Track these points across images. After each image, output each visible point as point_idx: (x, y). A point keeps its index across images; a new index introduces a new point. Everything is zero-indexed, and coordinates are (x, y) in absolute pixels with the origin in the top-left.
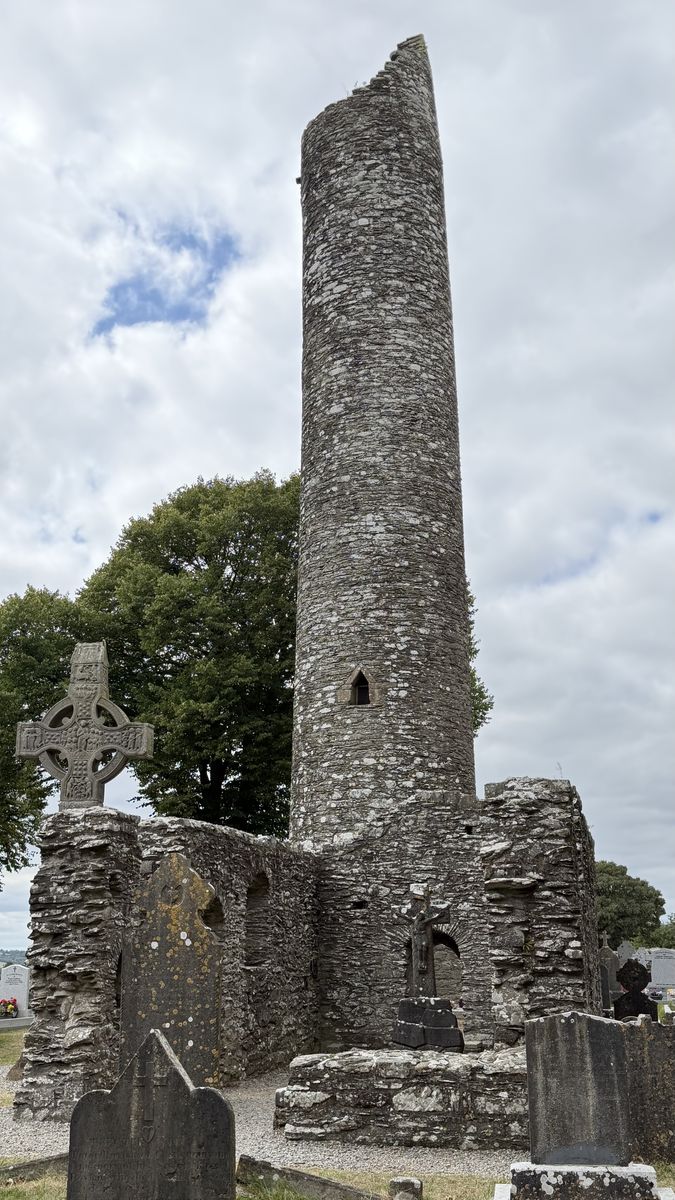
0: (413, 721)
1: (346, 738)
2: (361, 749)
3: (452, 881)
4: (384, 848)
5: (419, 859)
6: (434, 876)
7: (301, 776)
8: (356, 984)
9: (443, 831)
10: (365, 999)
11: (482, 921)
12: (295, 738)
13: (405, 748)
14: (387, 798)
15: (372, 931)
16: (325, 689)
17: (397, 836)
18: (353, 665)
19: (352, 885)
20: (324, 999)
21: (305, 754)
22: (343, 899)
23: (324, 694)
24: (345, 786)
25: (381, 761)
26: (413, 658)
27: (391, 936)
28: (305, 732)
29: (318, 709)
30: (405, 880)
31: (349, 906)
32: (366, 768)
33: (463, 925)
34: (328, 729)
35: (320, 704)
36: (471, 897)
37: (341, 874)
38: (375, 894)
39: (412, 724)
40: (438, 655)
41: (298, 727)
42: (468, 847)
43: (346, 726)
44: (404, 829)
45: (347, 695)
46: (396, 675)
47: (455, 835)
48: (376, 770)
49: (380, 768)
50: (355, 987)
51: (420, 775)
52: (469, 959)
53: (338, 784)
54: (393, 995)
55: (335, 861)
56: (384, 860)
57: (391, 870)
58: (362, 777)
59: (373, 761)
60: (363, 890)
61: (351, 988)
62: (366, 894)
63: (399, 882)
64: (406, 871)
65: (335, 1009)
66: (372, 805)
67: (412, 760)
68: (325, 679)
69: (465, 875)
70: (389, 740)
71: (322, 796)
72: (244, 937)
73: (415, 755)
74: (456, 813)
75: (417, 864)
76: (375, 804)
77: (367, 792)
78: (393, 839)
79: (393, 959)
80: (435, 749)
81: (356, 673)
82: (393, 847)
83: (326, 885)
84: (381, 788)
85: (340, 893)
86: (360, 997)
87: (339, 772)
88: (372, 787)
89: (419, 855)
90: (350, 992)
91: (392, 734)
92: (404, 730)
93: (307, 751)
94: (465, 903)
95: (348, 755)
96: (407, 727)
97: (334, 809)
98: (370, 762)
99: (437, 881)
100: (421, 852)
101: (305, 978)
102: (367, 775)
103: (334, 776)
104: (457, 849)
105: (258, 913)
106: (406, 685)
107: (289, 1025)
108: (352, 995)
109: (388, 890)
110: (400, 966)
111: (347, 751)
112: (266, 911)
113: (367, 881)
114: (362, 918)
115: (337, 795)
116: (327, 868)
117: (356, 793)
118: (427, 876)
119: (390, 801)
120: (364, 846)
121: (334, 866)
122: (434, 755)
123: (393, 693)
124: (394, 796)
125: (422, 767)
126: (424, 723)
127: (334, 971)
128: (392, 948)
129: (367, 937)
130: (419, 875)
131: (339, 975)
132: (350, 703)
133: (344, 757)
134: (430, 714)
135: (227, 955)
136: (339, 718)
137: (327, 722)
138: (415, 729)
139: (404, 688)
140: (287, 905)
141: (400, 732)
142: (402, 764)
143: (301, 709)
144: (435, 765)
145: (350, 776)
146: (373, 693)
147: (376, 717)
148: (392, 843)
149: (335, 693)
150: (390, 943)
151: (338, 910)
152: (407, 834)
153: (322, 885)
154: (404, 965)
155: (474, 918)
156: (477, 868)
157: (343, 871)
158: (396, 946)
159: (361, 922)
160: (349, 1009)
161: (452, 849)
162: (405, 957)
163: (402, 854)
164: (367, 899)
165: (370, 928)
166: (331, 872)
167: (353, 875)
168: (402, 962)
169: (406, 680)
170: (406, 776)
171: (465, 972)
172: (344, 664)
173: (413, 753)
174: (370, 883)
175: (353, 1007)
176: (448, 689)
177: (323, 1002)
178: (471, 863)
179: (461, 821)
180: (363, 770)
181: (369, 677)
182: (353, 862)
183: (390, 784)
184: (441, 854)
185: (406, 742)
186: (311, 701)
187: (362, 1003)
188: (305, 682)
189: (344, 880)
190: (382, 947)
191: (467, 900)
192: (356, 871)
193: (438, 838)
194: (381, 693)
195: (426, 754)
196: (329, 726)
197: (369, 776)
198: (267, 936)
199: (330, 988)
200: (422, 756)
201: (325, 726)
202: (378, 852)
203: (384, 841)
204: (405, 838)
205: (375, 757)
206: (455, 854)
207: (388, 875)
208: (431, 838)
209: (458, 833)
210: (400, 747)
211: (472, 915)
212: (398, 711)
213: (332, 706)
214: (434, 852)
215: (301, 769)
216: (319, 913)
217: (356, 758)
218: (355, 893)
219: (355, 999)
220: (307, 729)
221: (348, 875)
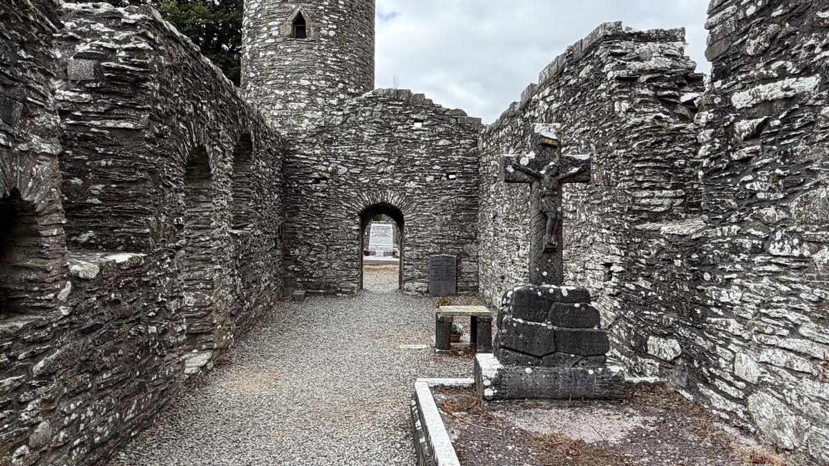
0: (338, 55)
1: (287, 63)
2: (298, 72)
3: (401, 164)
4: (343, 134)
5: (373, 145)
6: (387, 160)
7: (249, 91)
8: (316, 244)
9: (395, 122)
10: (324, 256)
11: (425, 196)
12: (243, 63)
13: (332, 75)
14: (318, 111)
15: (331, 201)
16: (270, 24)
17: (354, 124)
18: (294, 6)
19: (314, 164)
20: (287, 255)
21: (252, 75)
22: (306, 175)
23: (269, 28)
24: (285, 100)
25: (314, 83)
26: (341, 7)
27: (347, 207)
28: (253, 58)
29: (264, 40)
30: (361, 161)
31: (310, 181)
32: (302, 87)
33: (409, 200)
34: (272, 56)
35: (265, 35)
36: (416, 178)
37: (305, 154)
38: (334, 173)
39: (337, 58)
40: (358, 8)
41: (247, 54)
42: (416, 137)
43: (287, 54)
44: (361, 119)
45: (288, 30)
46: (327, 18)
47: (405, 127)
48: (310, 89)
49: (313, 88)
50: (314, 246)
51: (342, 96)
52: (412, 226)
53: (279, 98)
54: (347, 253)
55: (298, 143)
56: (343, 144)
57: (349, 153)
58: (299, 94)
59: (308, 83)
60: (323, 168)
61: (311, 247)
62: (327, 171)
63: (356, 163)
64: (362, 154)
65: (296, 263)
66: (306, 115)
67: (337, 85)
68: (270, 16)
69: (413, 160)
70: (320, 68)
71: (266, 107)
72: (232, 199)
73: (339, 81)
74: (408, 108)
75: (371, 149)
76: (308, 114)
77: (303, 105)
78: (351, 127)
79: (348, 224)
80: (353, 79)
81: (296, 13)
82: (351, 134)
83: (291, 163)
84: (314, 104)
85: (303, 170)
86: (319, 254)
87: (280, 88)
88: (306, 102)
89: (373, 142)
90: (311, 250)
91: (323, 63)
92: (332, 61)
93: (255, 72)
94: (412, 182)
95: (288, 76)
96: (334, 59)
97: (276, 116)
98: (305, 83)
99: (389, 163)
100: (376, 140)
101: (275, 239)
102: (302, 93)
103: (277, 91)
104: (407, 139)
105: (241, 177)
106: (335, 27)
107: (266, 281)
108: (312, 253)
109: (346, 169)
110: (354, 230)
111: (287, 73)
112: (248, 176)
113: (328, 161)
114: (322, 192)
115: (278, 106)
116: (292, 149)
117: (295, 106)
118: (381, 159)
119: (320, 113)
120: (325, 131)
121: (297, 147)
122: (352, 83)
123: (324, 32)
124: (322, 109)
125: (344, 90)
126: (346, 58)
127: (296, 234)
128: (348, 216)
129: (326, 207)
130: (373, 158)
131: (301, 237)
132: (290, 36)
133: (285, 78)
134: (351, 52)
135: (215, 218)
136: (282, 47)
137: (272, 50)
138: (340, 62)
139: (333, 29)
140: (264, 174)
141: (329, 62)
142: (330, 87)
143: (250, 40)
144: (353, 91)
145: (289, 92)
146: (309, 29)
147: (311, 49)
148: (350, 130)
149: (278, 28)
150: (346, 212)
151: (301, 184)
152: (364, 123)
153: (287, 163)
154: (358, 230)
155: (418, 195)
156: (422, 154)
157: (305, 152)
158: (351, 215)
159: (321, 195)
160: (309, 264)
161: (402, 138)
162: (358, 224)
163: (358, 140)
164: (327, 175)
165: (329, 199)
166: (295, 152)
167: (315, 155)
168: (356, 227)
169: (335, 23)
170: (332, 95)
171: (408, 236)
172: (287, 5)
173: (337, 79)
174: (330, 163)
175: (313, 262)
176: (363, 36)
177: (287, 257)
178: (418, 150)
179: (412, 116)
180: (300, 89)
181: (307, 18)
182: (314, 144)
183: (320, 101)
184: (392, 141)
185: (333, 71)
186: (258, 33)
187: (320, 259)
188: (253, 19)
189: (307, 159)
190: (339, 215)
191: (413, 180)
192: (317, 152)
193: (390, 128)
194: (315, 30)
195: (347, 82)
196: (273, 53)
197: (304, 93)
198: (249, 201)
199: (292, 246)
200: (344, 83)
201: (270, 53)
202: (337, 137)
203: (343, 128)
204: (361, 126)
205: (309, 80)
206: (404, 142)
207: (346, 157)
208: (384, 127)
209: (408, 125)
210: (328, 74)
211: (417, 192)
212: (329, 46)
213: (275, 37)
214: (387, 140)
215: (249, 86)
216: (284, 186)
217: (295, 79)
218: (317, 171)
219: (315, 256)
220: (254, 55)
221: (310, 155)
